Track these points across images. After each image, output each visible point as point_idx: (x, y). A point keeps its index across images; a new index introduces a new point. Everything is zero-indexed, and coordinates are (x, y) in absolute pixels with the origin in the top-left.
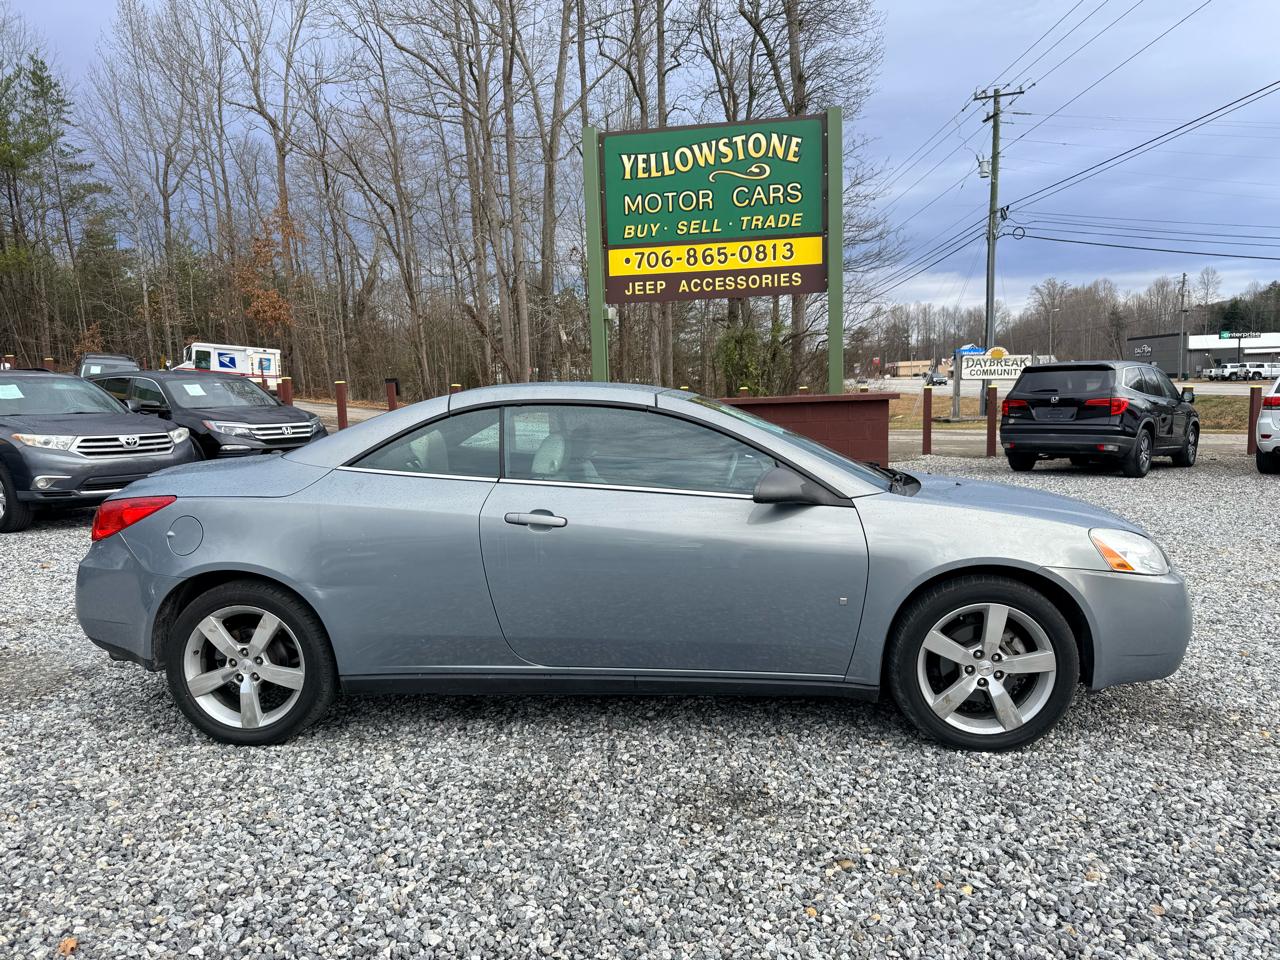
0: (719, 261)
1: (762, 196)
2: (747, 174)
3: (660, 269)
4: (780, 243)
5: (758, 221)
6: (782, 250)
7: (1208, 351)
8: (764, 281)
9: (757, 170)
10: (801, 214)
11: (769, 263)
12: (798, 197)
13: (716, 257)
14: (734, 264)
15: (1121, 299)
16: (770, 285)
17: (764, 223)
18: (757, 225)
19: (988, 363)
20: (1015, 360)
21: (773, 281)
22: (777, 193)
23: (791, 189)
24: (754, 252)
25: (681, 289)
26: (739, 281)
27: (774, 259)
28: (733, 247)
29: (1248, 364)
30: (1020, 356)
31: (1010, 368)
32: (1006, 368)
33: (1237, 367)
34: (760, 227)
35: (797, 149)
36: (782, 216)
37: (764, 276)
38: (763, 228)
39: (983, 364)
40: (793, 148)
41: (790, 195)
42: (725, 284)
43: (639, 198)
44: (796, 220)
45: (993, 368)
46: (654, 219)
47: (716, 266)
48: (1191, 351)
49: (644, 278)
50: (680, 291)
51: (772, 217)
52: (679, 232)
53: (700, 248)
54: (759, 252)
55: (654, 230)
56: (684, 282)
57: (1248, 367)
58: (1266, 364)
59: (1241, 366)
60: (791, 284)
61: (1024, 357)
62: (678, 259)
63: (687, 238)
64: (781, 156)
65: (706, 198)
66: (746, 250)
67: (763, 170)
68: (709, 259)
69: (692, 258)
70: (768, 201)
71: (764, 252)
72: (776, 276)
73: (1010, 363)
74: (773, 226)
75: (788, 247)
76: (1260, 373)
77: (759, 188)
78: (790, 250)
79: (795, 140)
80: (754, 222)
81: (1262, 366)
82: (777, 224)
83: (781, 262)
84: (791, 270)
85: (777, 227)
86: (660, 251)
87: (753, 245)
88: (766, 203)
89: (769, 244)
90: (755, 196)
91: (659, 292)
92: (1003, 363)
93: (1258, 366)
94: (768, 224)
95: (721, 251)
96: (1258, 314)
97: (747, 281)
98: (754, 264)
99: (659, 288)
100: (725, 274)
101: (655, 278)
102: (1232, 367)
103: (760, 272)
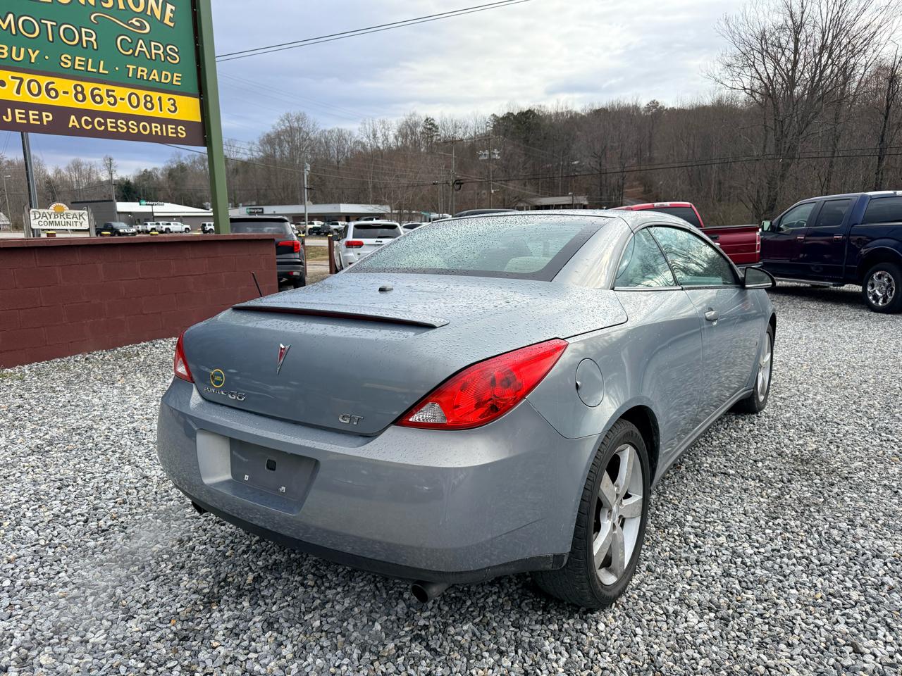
0: (109, 102)
1: (145, 49)
2: (128, 24)
3: (44, 99)
4: (165, 96)
5: (142, 72)
6: (167, 104)
7: (130, 213)
8: (154, 129)
9: (138, 24)
10: (180, 75)
11: (155, 113)
12: (176, 59)
13: (106, 99)
14: (123, 107)
15: (50, 172)
16: (160, 134)
17: (149, 75)
18: (142, 76)
19: (53, 216)
20: (75, 214)
21: (161, 129)
22: (157, 50)
23: (170, 49)
24: (142, 101)
25: (71, 125)
26: (130, 126)
27: (161, 110)
28: (121, 92)
29: (161, 223)
30: (78, 211)
31: (71, 220)
32: (68, 220)
33: (154, 224)
34: (145, 78)
35: (172, 15)
36: (164, 73)
37: (153, 125)
38: (148, 80)
39: (48, 216)
40: (168, 14)
41: (169, 55)
42: (117, 127)
43: (10, 17)
44: (176, 79)
45: (57, 220)
46: (32, 43)
47: (105, 107)
48: (119, 213)
49: (27, 106)
50: (70, 126)
51: (155, 71)
52: (62, 64)
53: (88, 87)
54: (146, 102)
55: (33, 57)
56: (73, 117)
57: (161, 225)
58: (172, 223)
59: (156, 224)
60: (177, 135)
61: (81, 212)
62: (64, 92)
63: (72, 72)
64: (158, 17)
65: (89, 37)
66: (134, 98)
67: (142, 27)
68: (98, 99)
69: (80, 94)
70: (151, 56)
71: (151, 102)
72: (164, 126)
73: (71, 216)
74: (157, 80)
75: (172, 102)
76: (169, 229)
77: (141, 41)
78: (174, 105)
79: (169, 7)
80: (140, 73)
81: (170, 224)
82: (160, 79)
83: (166, 114)
84: (177, 123)
85: (160, 81)
86: (44, 80)
87: (142, 93)
88: (149, 57)
89: (155, 95)
90: (138, 48)
91: (45, 123)
92: (65, 216)
93: (167, 224)
94: (152, 77)
95: (110, 93)
96: (144, 190)
97: (138, 126)
98: (142, 111)
99: (45, 120)
100: (117, 116)
101: (40, 108)
102: (151, 224)
103: (150, 120)
